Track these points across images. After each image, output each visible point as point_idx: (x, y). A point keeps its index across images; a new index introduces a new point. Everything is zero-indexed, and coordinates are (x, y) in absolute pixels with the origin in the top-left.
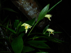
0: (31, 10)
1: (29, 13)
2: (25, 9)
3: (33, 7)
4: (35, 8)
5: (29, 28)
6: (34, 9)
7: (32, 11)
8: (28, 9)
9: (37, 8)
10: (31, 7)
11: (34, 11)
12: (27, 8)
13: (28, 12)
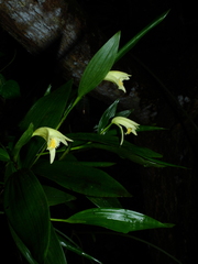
0: (37, 19)
1: (32, 31)
2: (14, 16)
3: (46, 9)
4: (53, 11)
5: (61, 143)
6: (51, 15)
7: (42, 24)
8: (25, 17)
9: (59, 10)
10: (37, 10)
11: (51, 23)
12: (21, 14)
13: (25, 27)
